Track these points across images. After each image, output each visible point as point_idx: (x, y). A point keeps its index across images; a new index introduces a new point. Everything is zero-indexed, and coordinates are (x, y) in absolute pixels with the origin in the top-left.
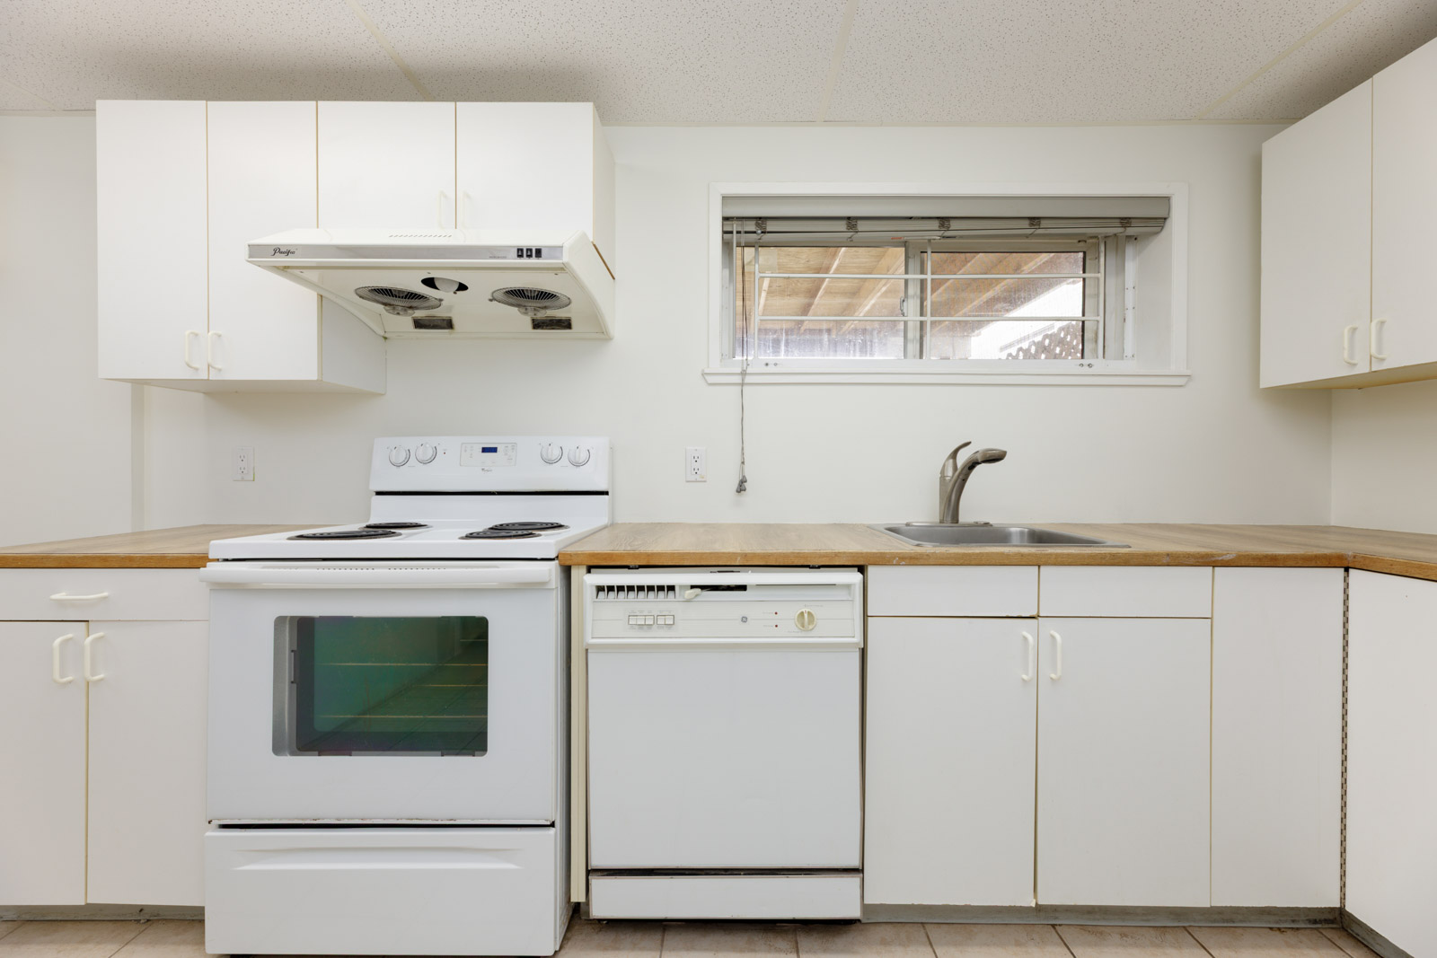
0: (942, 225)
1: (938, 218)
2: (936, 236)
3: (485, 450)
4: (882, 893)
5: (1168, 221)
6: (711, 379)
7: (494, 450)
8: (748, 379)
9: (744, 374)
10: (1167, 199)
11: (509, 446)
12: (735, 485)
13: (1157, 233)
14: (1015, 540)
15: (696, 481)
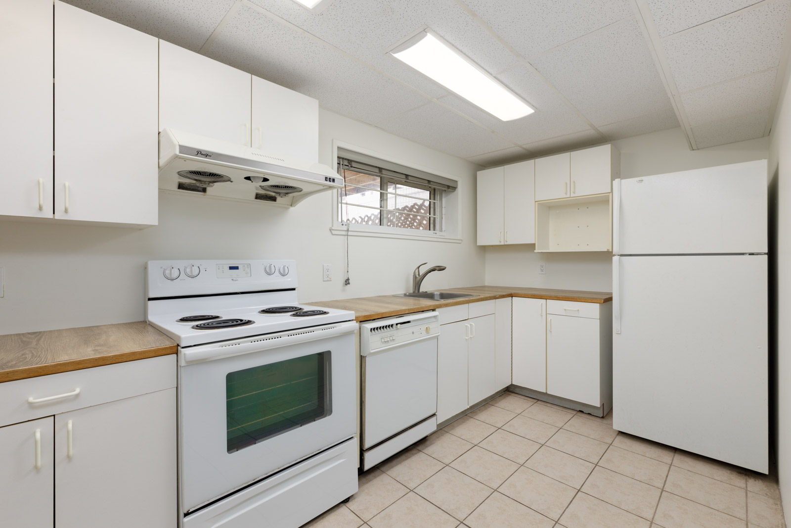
0: (406, 177)
1: (405, 174)
2: (403, 180)
3: (231, 268)
4: (442, 418)
5: (457, 189)
6: (334, 232)
7: (237, 268)
8: (350, 233)
9: (348, 230)
10: (457, 181)
11: (246, 265)
12: (343, 281)
13: (453, 192)
14: (437, 297)
15: (328, 281)
